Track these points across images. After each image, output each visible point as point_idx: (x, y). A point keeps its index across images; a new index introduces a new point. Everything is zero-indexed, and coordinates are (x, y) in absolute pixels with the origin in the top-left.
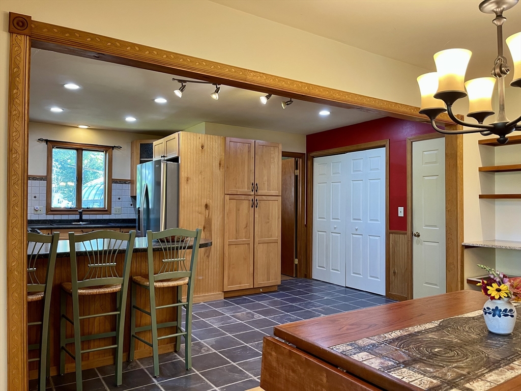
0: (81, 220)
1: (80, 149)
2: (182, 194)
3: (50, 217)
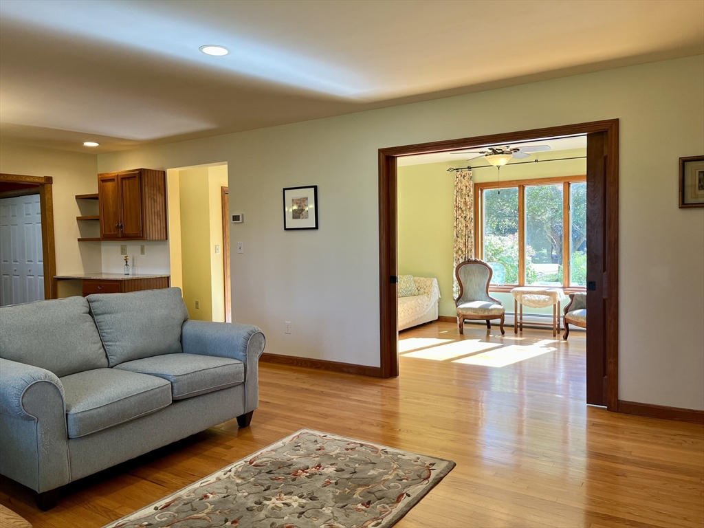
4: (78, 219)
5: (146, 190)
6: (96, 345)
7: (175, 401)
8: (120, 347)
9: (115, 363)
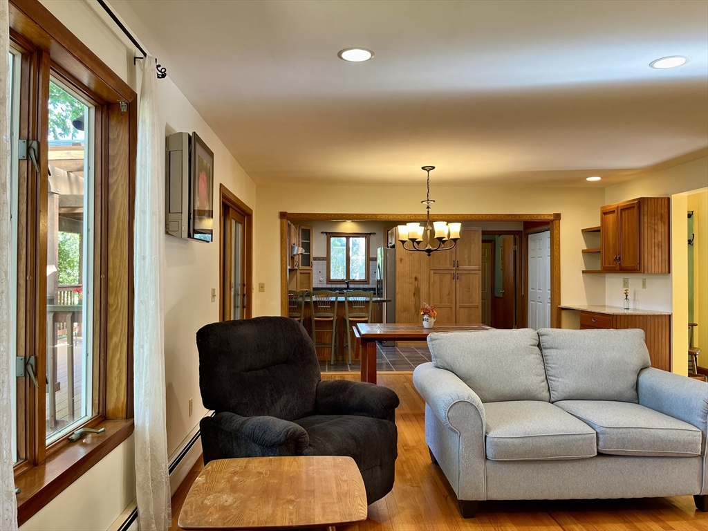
0: (348, 288)
1: (348, 236)
2: (397, 270)
3: (329, 286)
4: (584, 252)
5: (646, 219)
6: (538, 377)
7: (600, 454)
8: (563, 384)
9: (556, 399)
